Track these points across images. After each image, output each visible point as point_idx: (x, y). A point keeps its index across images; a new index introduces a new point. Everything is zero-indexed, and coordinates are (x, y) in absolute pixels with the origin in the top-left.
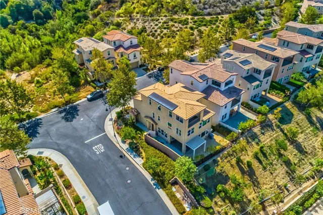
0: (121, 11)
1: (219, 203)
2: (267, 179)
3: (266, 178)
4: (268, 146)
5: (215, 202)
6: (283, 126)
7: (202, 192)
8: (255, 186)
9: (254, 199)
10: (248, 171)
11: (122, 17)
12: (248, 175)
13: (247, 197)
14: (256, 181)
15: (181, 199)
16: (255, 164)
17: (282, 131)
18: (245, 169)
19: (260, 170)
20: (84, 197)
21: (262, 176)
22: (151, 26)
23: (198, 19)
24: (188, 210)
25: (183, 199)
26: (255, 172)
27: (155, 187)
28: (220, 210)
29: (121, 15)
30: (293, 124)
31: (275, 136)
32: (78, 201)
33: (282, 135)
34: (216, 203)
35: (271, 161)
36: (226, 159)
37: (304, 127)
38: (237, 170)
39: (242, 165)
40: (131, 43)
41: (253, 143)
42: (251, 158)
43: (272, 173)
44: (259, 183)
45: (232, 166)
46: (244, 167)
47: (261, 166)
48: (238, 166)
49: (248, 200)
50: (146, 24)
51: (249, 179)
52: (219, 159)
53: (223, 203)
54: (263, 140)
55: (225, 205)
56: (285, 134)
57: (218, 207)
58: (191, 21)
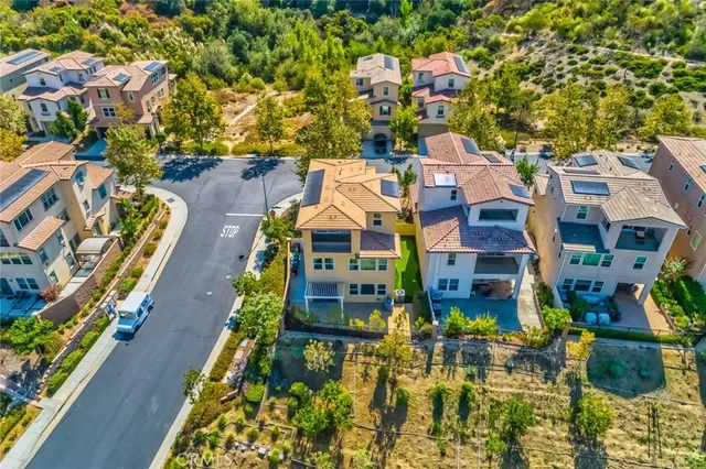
0: (521, 19)
1: (277, 412)
2: (420, 456)
3: (421, 452)
4: (492, 400)
5: (273, 404)
6: (593, 390)
7: (264, 371)
8: (378, 442)
9: (352, 460)
10: (390, 408)
11: (517, 32)
12: (383, 415)
13: (340, 447)
14: (390, 439)
15: (235, 362)
16: (421, 409)
17: (576, 396)
18: (388, 401)
19: (422, 428)
20: (146, 276)
21: (415, 441)
22: (560, 62)
23: (695, 69)
24: (225, 381)
25: (238, 365)
26: (403, 421)
27: (228, 322)
28: (267, 423)
29: (518, 27)
30: (635, 404)
31: (540, 393)
32: (137, 275)
33: (566, 405)
34: (272, 407)
35: (468, 432)
36: (365, 356)
37: (670, 436)
38: (369, 390)
39: (389, 391)
40: (451, 85)
41: (460, 370)
42: (424, 393)
43: (443, 454)
44: (393, 446)
45: (365, 375)
46: (389, 394)
47: (431, 422)
48: (377, 384)
49: (339, 453)
50: (552, 56)
51: (378, 423)
52: (351, 347)
53: (284, 417)
54: (494, 381)
55: (285, 423)
56: (578, 410)
57: (270, 416)
58: (671, 71)
